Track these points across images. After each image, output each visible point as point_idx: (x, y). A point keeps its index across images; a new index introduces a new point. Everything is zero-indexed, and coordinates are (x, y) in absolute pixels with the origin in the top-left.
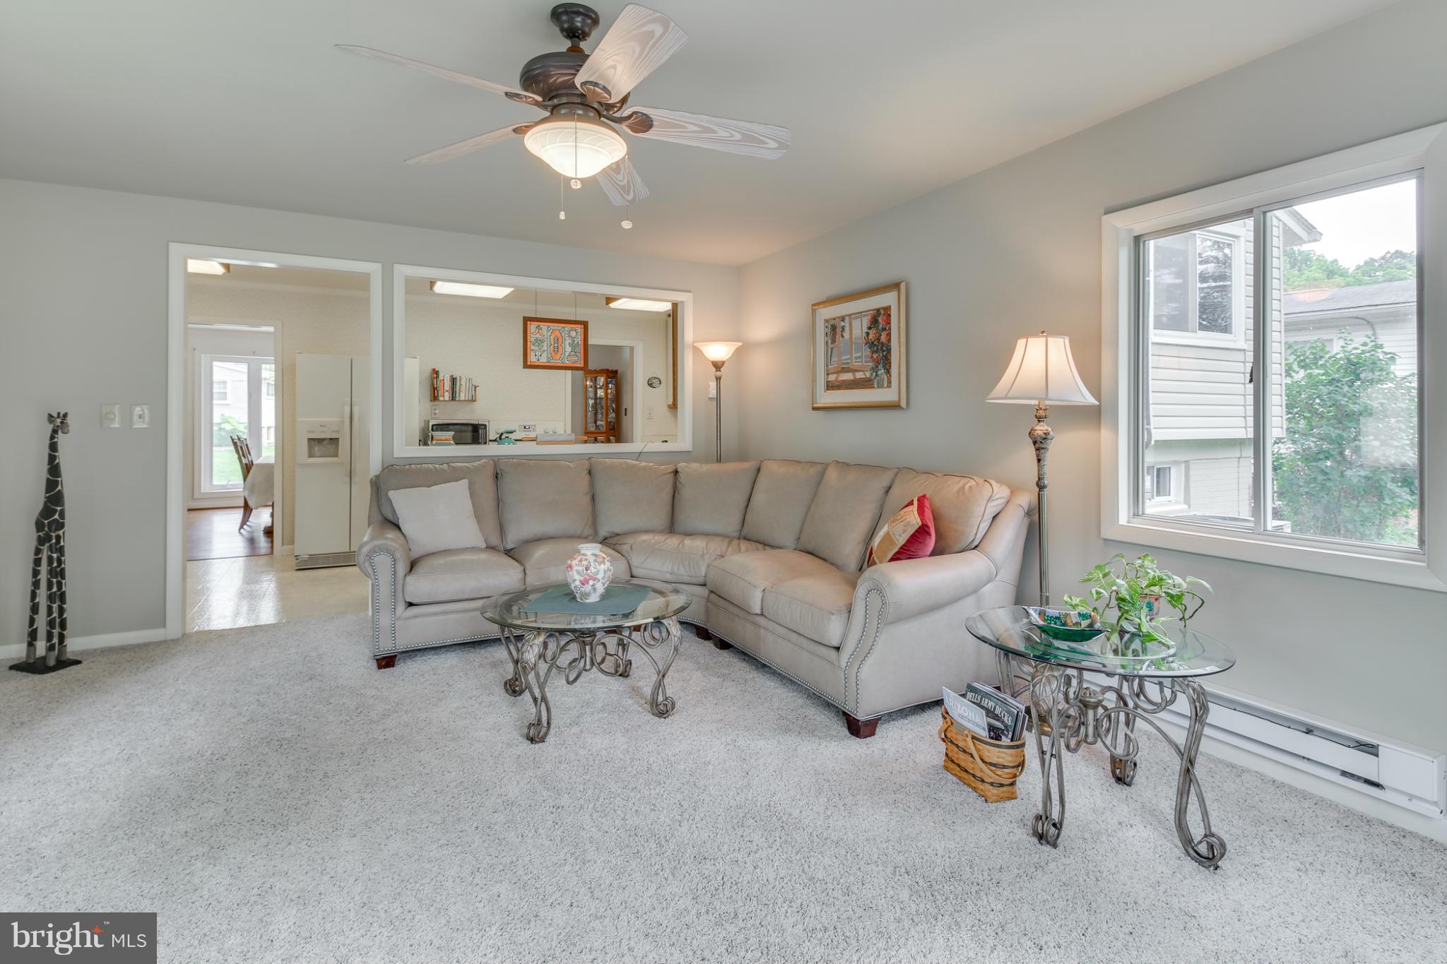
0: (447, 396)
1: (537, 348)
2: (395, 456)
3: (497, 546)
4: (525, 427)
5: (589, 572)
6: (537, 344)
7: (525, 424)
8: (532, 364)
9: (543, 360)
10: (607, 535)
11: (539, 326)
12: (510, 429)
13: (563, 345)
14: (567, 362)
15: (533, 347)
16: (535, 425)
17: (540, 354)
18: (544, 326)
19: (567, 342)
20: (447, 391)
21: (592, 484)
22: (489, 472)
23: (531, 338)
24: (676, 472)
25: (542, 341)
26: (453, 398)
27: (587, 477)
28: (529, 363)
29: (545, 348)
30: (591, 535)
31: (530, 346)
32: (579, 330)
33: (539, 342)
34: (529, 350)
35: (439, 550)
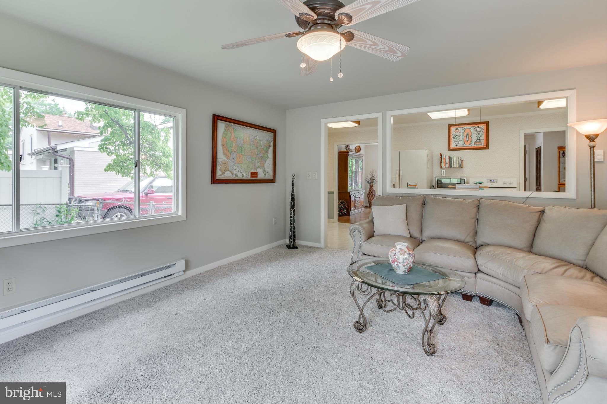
0: (447, 166)
1: (456, 140)
2: (387, 192)
3: (418, 238)
4: (491, 181)
5: (394, 257)
6: (456, 138)
7: (491, 179)
8: (453, 148)
9: (460, 146)
10: (482, 243)
11: (457, 128)
12: (481, 181)
13: (472, 137)
14: (474, 145)
15: (453, 140)
16: (497, 180)
17: (458, 142)
18: (460, 128)
19: (475, 135)
20: (447, 163)
21: (477, 214)
22: (421, 201)
23: (453, 134)
24: (542, 212)
25: (459, 136)
26: (450, 166)
27: (475, 210)
28: (451, 148)
29: (461, 139)
30: (471, 242)
31: (452, 139)
32: (483, 127)
33: (457, 137)
34: (451, 140)
35: (387, 234)
